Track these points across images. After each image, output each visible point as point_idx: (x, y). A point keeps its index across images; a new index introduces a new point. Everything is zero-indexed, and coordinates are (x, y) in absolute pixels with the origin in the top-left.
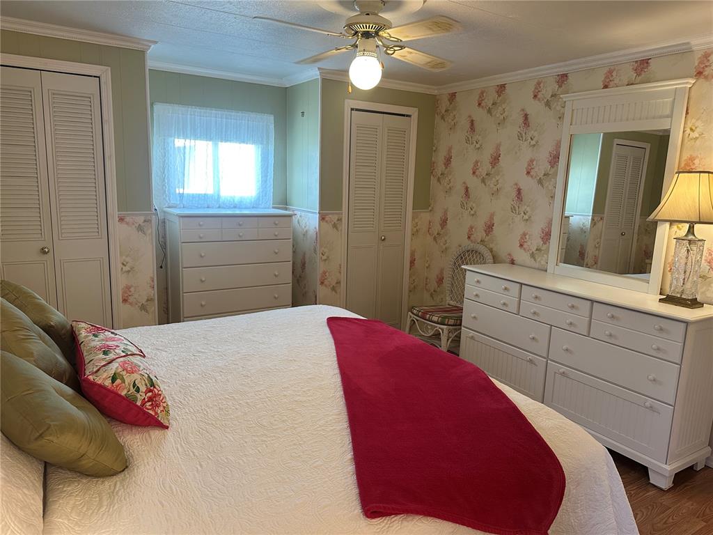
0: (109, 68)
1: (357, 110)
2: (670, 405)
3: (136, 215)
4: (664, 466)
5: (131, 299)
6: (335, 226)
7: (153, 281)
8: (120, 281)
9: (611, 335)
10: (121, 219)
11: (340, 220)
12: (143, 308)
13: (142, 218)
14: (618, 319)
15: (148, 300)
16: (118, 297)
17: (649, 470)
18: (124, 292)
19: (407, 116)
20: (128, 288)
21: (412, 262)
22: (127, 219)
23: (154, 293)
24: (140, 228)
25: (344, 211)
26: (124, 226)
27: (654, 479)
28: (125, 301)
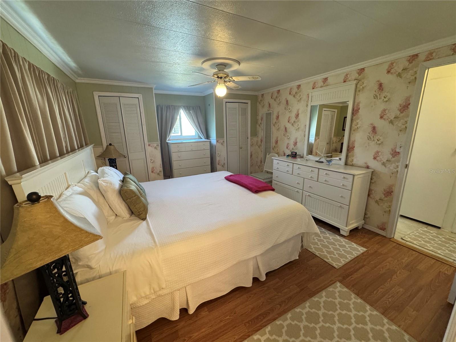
0: (141, 95)
1: (228, 102)
2: (347, 205)
3: (154, 144)
4: (346, 228)
5: (154, 172)
6: (222, 144)
7: (161, 165)
8: (150, 166)
9: (326, 181)
10: (149, 145)
11: (224, 142)
12: (158, 174)
13: (156, 145)
14: (329, 175)
15: (160, 172)
16: (150, 170)
17: (340, 230)
18: (152, 169)
19: (247, 103)
20: (153, 168)
21: (251, 156)
22: (151, 145)
23: (162, 169)
24: (155, 148)
25: (225, 139)
26: (150, 147)
27: (342, 232)
28: (152, 172)
